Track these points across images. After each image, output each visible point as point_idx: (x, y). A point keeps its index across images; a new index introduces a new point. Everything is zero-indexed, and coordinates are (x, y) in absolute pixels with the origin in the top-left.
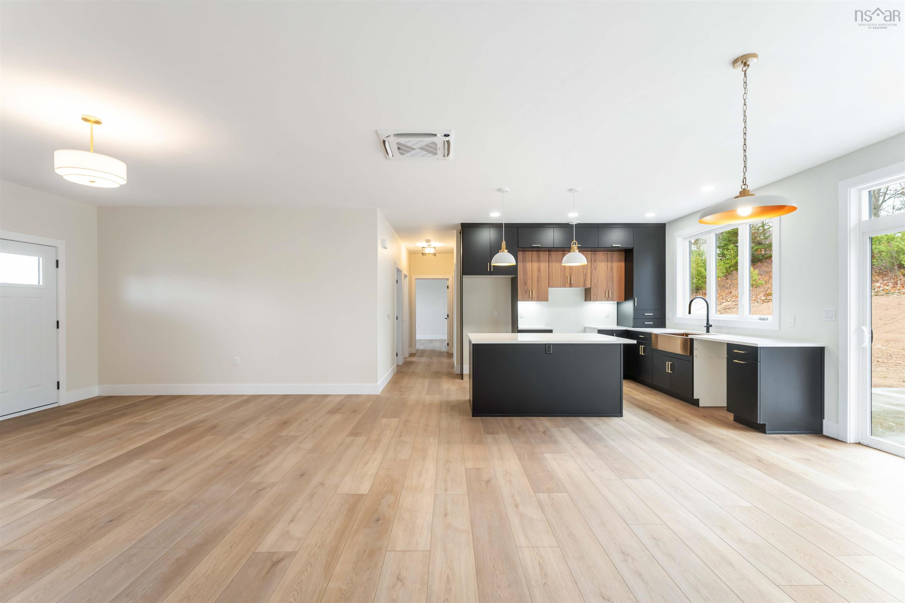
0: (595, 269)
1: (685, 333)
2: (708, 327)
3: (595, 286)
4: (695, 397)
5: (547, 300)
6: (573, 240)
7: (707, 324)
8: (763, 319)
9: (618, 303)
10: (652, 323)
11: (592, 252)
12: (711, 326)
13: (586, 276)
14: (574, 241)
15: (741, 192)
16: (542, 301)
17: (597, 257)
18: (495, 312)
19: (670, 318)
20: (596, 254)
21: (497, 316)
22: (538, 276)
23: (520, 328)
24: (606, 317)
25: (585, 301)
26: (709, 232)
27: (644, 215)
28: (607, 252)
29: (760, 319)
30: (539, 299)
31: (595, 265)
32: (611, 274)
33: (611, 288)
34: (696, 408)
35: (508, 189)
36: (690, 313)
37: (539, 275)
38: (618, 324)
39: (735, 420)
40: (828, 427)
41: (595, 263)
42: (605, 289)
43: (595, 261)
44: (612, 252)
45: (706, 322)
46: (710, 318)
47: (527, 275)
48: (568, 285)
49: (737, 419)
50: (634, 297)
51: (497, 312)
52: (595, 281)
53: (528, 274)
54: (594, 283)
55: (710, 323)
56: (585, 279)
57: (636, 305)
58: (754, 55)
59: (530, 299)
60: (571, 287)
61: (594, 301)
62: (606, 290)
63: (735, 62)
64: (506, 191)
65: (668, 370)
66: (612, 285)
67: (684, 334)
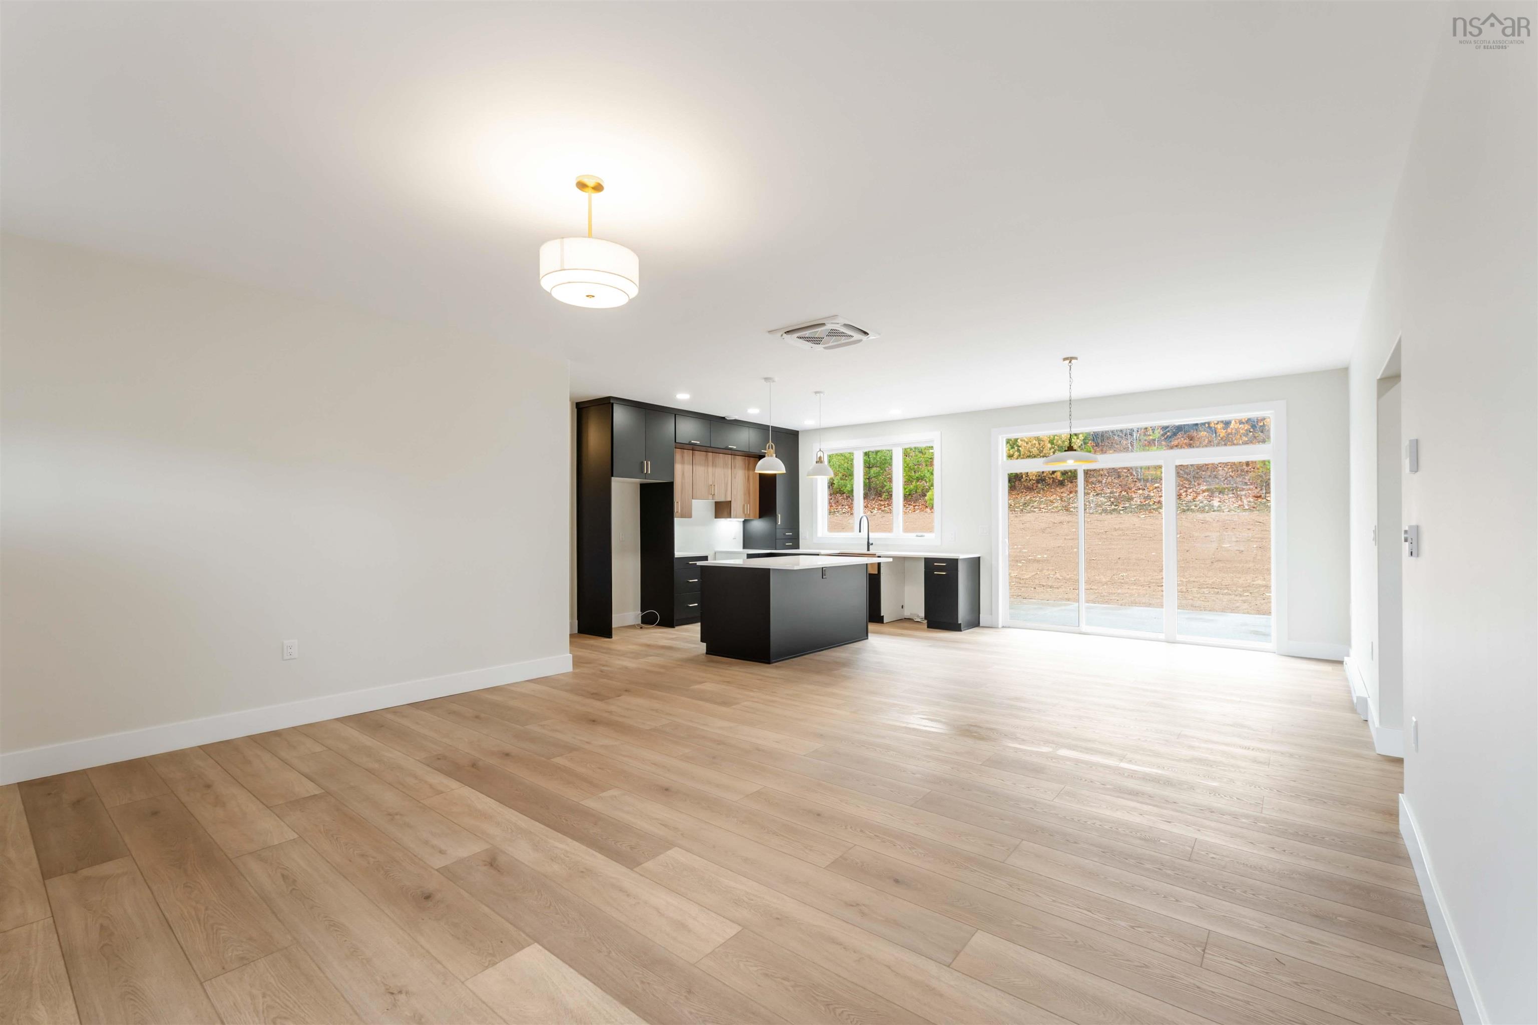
0: (735, 478)
2: (869, 545)
3: (735, 499)
4: (882, 615)
5: (691, 516)
7: (868, 542)
8: (921, 536)
9: (746, 521)
10: (791, 544)
12: (872, 544)
13: (727, 485)
16: (688, 518)
17: (737, 462)
20: (736, 459)
22: (682, 483)
24: (733, 539)
25: (716, 517)
26: (857, 449)
28: (744, 457)
29: (917, 536)
30: (682, 515)
31: (735, 473)
32: (750, 488)
33: (748, 502)
34: (883, 624)
36: (860, 531)
38: (743, 547)
39: (929, 627)
40: (985, 619)
41: (734, 470)
42: (741, 504)
43: (735, 468)
48: (711, 497)
50: (777, 514)
52: (735, 493)
54: (733, 496)
55: (871, 542)
56: (726, 491)
57: (779, 524)
58: (1076, 358)
62: (744, 505)
63: (1065, 359)
66: (749, 499)
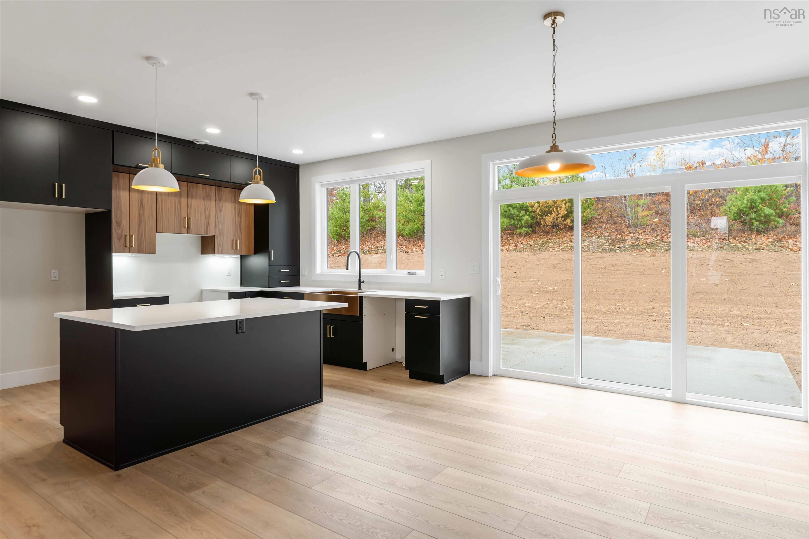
0: (220, 211)
1: (334, 291)
2: (360, 282)
3: (220, 234)
4: (364, 361)
5: (154, 252)
6: (256, 167)
7: (360, 280)
8: (413, 274)
9: (241, 257)
10: (288, 281)
11: (216, 187)
12: (363, 282)
13: (209, 219)
14: (258, 168)
15: (552, 147)
16: (145, 253)
17: (223, 194)
18: (53, 271)
19: (307, 275)
20: (222, 191)
21: (57, 279)
22: (140, 214)
23: (115, 297)
24: (227, 276)
25: (203, 253)
26: (353, 182)
27: (291, 151)
28: (234, 190)
29: (409, 273)
30: (140, 250)
31: (221, 205)
32: (239, 219)
33: (239, 237)
34: (365, 372)
35: (165, 62)
37: (142, 212)
38: (242, 284)
39: (411, 377)
40: (474, 366)
41: (220, 202)
42: (232, 238)
43: (220, 200)
44: (239, 190)
45: (358, 278)
46: (361, 274)
47: (121, 211)
48: (185, 230)
49: (412, 376)
50: (270, 249)
51: (57, 271)
52: (220, 227)
53: (123, 210)
54: (219, 230)
55: (362, 279)
56: (207, 224)
57: (272, 260)
59: (127, 249)
60: (188, 233)
61: (218, 254)
62: (233, 240)
63: (546, 16)
64: (163, 65)
65: (330, 334)
66: (240, 234)
67: (332, 291)
